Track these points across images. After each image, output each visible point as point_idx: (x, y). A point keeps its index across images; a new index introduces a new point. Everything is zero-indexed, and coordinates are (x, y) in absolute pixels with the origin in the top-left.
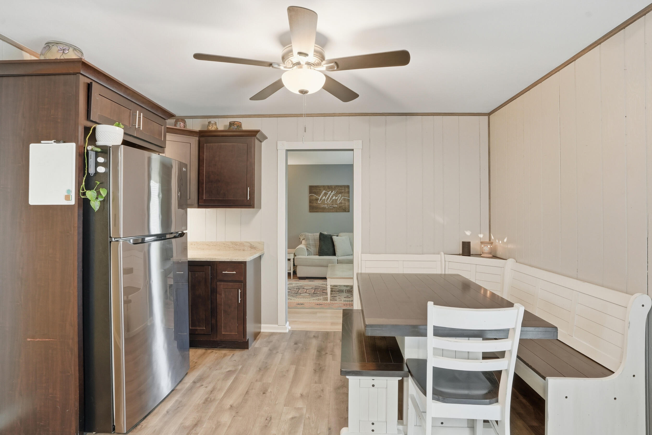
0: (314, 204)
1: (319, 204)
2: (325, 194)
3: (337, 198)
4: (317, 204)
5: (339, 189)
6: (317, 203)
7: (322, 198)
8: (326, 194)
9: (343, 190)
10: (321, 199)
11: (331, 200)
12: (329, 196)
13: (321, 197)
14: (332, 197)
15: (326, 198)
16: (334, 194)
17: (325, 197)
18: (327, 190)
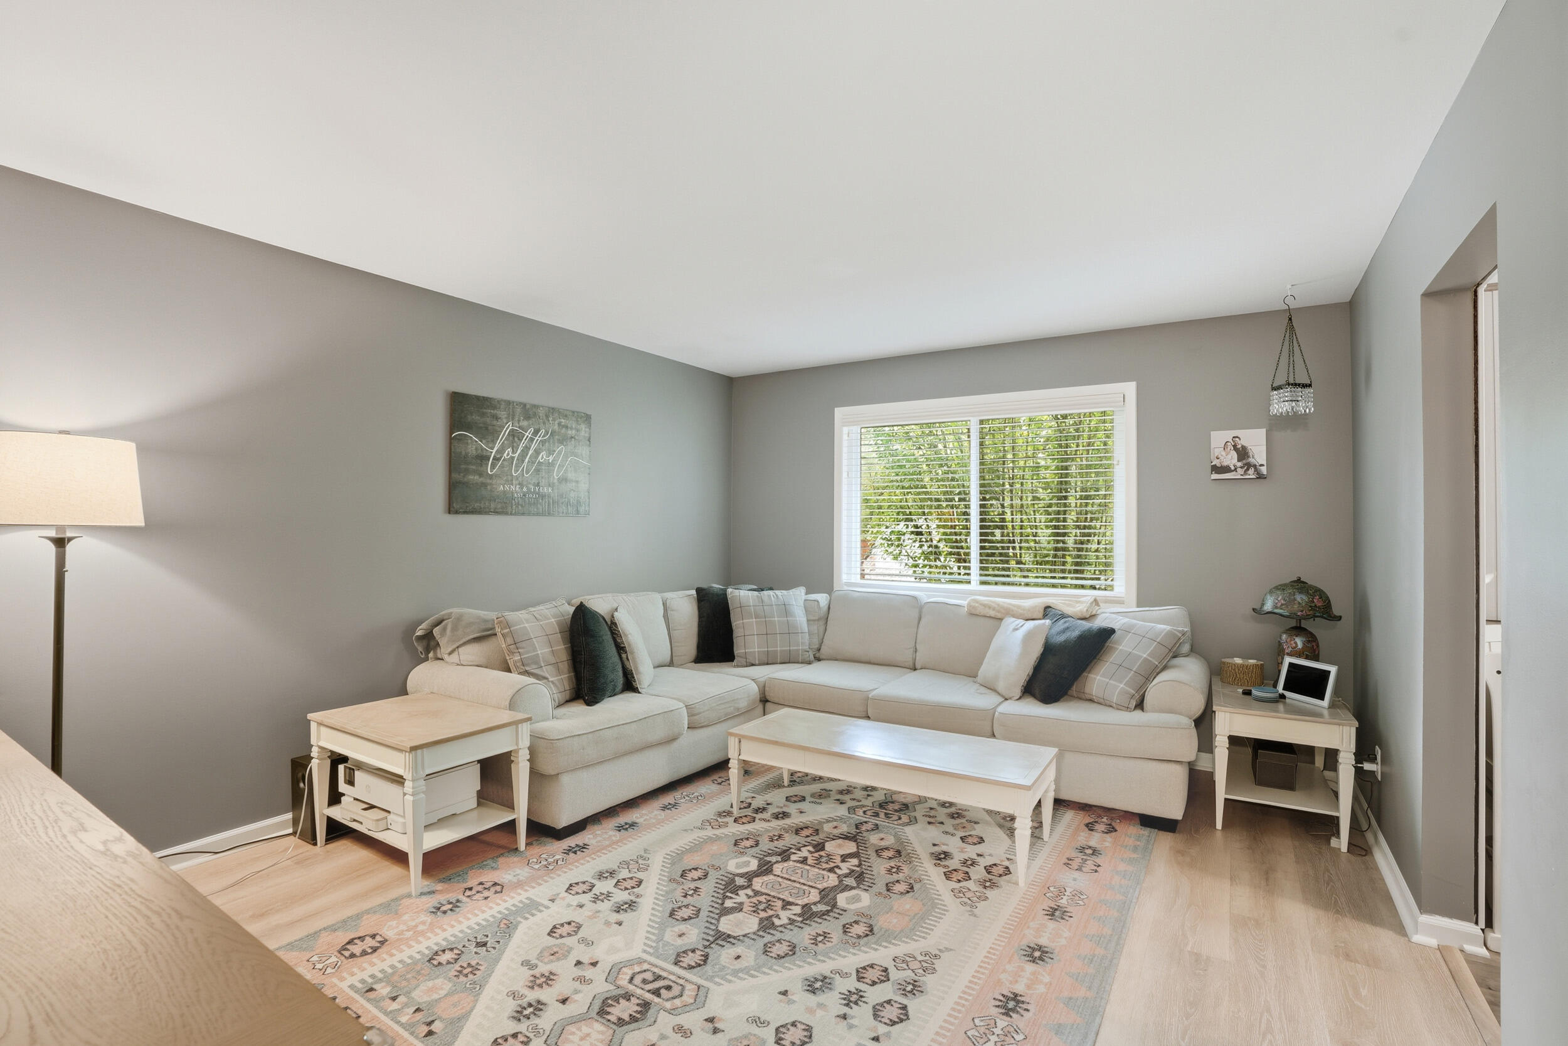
0: (471, 477)
1: (491, 477)
2: (511, 438)
3: (551, 459)
4: (481, 479)
5: (559, 424)
6: (481, 475)
7: (501, 451)
8: (515, 436)
9: (571, 428)
10: (496, 459)
11: (531, 462)
12: (527, 448)
13: (495, 449)
14: (537, 452)
15: (517, 455)
16: (543, 442)
17: (513, 452)
18: (519, 421)
